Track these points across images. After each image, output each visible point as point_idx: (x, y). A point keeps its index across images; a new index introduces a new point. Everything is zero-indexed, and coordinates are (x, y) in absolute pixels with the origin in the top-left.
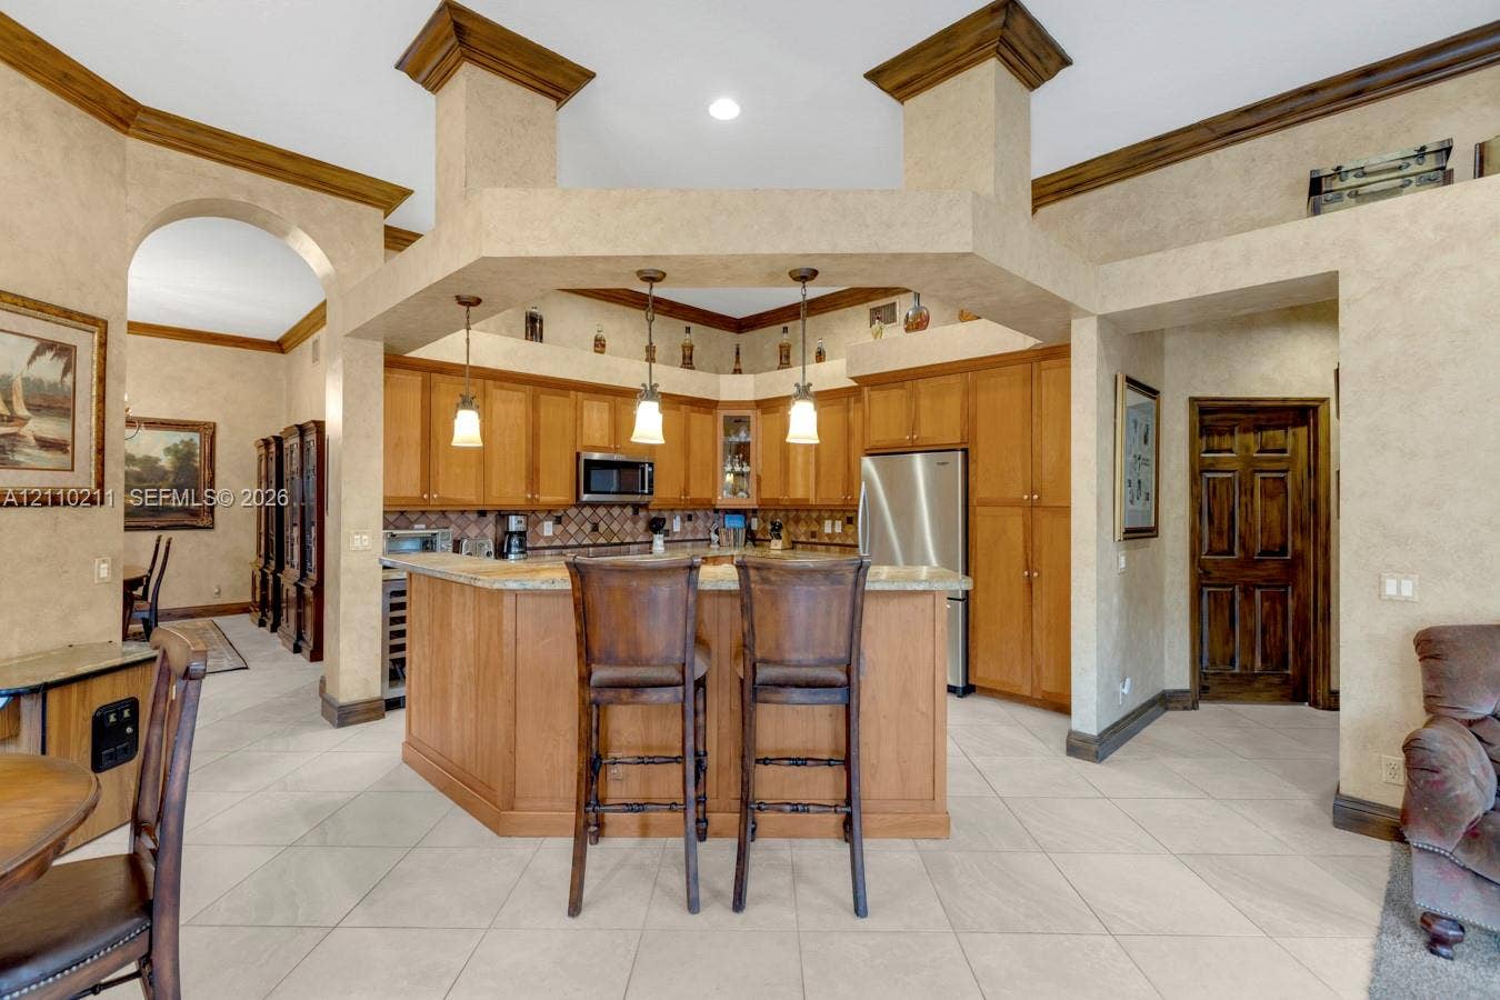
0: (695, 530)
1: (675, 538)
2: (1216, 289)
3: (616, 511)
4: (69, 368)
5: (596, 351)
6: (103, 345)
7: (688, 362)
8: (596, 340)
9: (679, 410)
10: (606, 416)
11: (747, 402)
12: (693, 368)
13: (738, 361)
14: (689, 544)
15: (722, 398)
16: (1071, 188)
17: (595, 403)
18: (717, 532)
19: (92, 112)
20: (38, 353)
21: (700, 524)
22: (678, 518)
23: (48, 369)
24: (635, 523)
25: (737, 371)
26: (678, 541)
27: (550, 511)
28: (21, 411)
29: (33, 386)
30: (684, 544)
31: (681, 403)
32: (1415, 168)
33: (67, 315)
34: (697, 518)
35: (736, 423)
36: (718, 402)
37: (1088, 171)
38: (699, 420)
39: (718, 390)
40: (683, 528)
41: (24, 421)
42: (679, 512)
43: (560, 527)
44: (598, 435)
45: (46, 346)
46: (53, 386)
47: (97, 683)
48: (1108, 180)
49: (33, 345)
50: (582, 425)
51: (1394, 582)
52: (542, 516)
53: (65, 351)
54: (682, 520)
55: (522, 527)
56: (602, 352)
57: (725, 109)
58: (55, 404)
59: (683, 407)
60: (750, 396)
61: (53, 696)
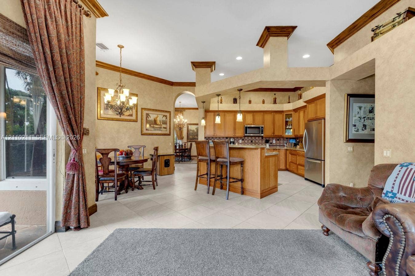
0: (280, 143)
1: (274, 145)
2: (351, 69)
3: (257, 138)
4: (166, 118)
5: (249, 104)
6: (170, 115)
7: (275, 102)
8: (249, 101)
9: (271, 114)
10: (252, 117)
11: (291, 110)
12: (276, 104)
13: (289, 100)
14: (278, 146)
15: (284, 110)
16: (339, 42)
17: (249, 115)
18: (286, 144)
19: (169, 85)
20: (163, 117)
21: (282, 142)
22: (274, 140)
23: (164, 118)
24: (262, 141)
25: (289, 102)
26: (275, 145)
27: (241, 138)
28: (162, 124)
29: (163, 121)
30: (276, 146)
31: (272, 112)
32: (398, 20)
33: (166, 111)
34: (281, 140)
35: (289, 116)
36: (283, 111)
37: (340, 37)
38: (278, 116)
39: (283, 108)
40: (276, 143)
41: (162, 125)
42: (275, 139)
43: (243, 141)
44: (249, 121)
45: (164, 116)
46: (165, 121)
47: (165, 156)
48: (348, 37)
49: (163, 116)
50: (246, 120)
51: (386, 151)
52: (239, 139)
53: (166, 116)
54: (276, 140)
55: (233, 141)
56: (250, 104)
57: (239, 58)
58: (165, 123)
59: (273, 113)
60: (291, 109)
61: (160, 157)
